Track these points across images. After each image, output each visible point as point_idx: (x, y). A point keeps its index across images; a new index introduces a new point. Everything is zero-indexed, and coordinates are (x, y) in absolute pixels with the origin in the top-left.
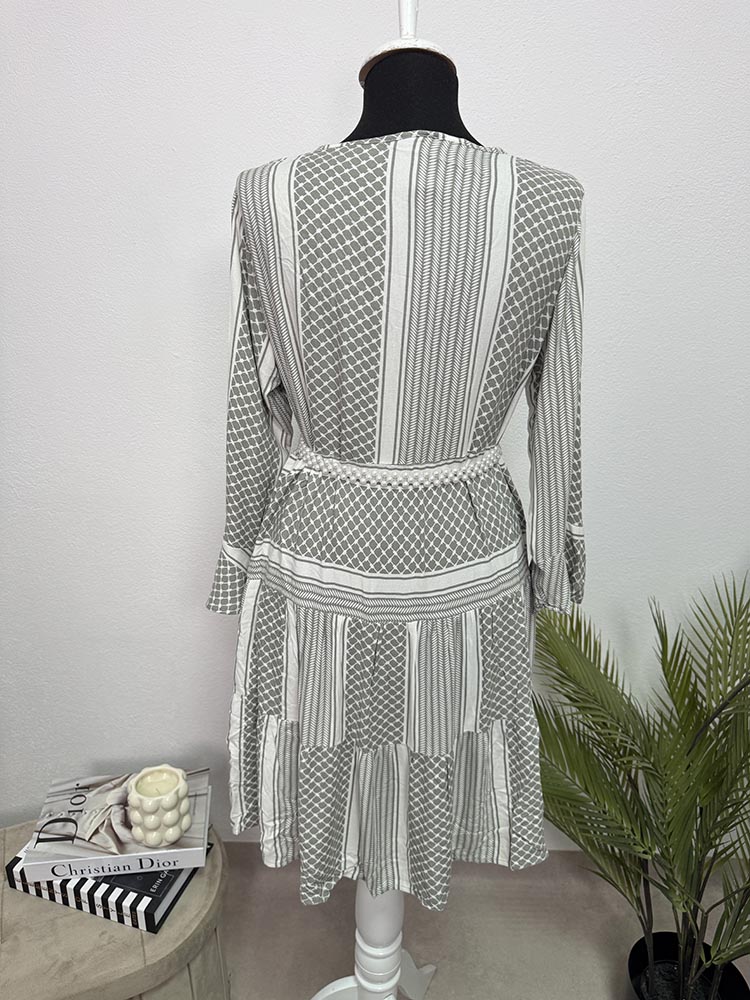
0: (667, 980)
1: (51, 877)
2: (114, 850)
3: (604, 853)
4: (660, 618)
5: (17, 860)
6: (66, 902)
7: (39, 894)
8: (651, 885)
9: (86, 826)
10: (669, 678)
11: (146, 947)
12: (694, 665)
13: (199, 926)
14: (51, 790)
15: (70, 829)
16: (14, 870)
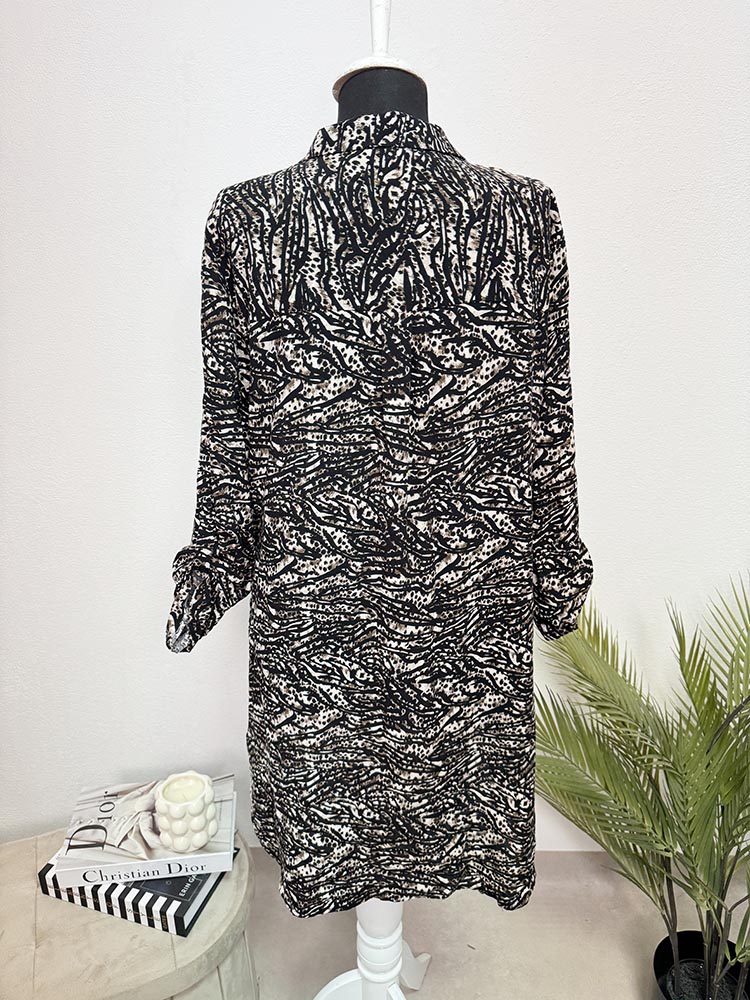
0: (693, 979)
1: (83, 883)
2: (144, 855)
3: (626, 852)
4: (676, 618)
5: (49, 867)
6: (97, 907)
7: (71, 899)
8: (674, 883)
9: (114, 835)
10: (687, 677)
11: (176, 950)
12: (713, 666)
13: (228, 929)
14: (81, 798)
15: (99, 835)
16: (47, 876)
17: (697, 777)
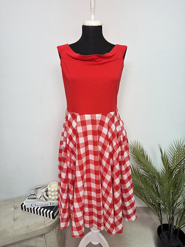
1: (31, 207)
2: (45, 201)
5: (23, 204)
6: (34, 213)
7: (28, 211)
8: (161, 210)
9: (38, 196)
10: (163, 162)
12: (169, 159)
14: (30, 189)
15: (35, 196)
16: (23, 205)
17: (166, 185)
